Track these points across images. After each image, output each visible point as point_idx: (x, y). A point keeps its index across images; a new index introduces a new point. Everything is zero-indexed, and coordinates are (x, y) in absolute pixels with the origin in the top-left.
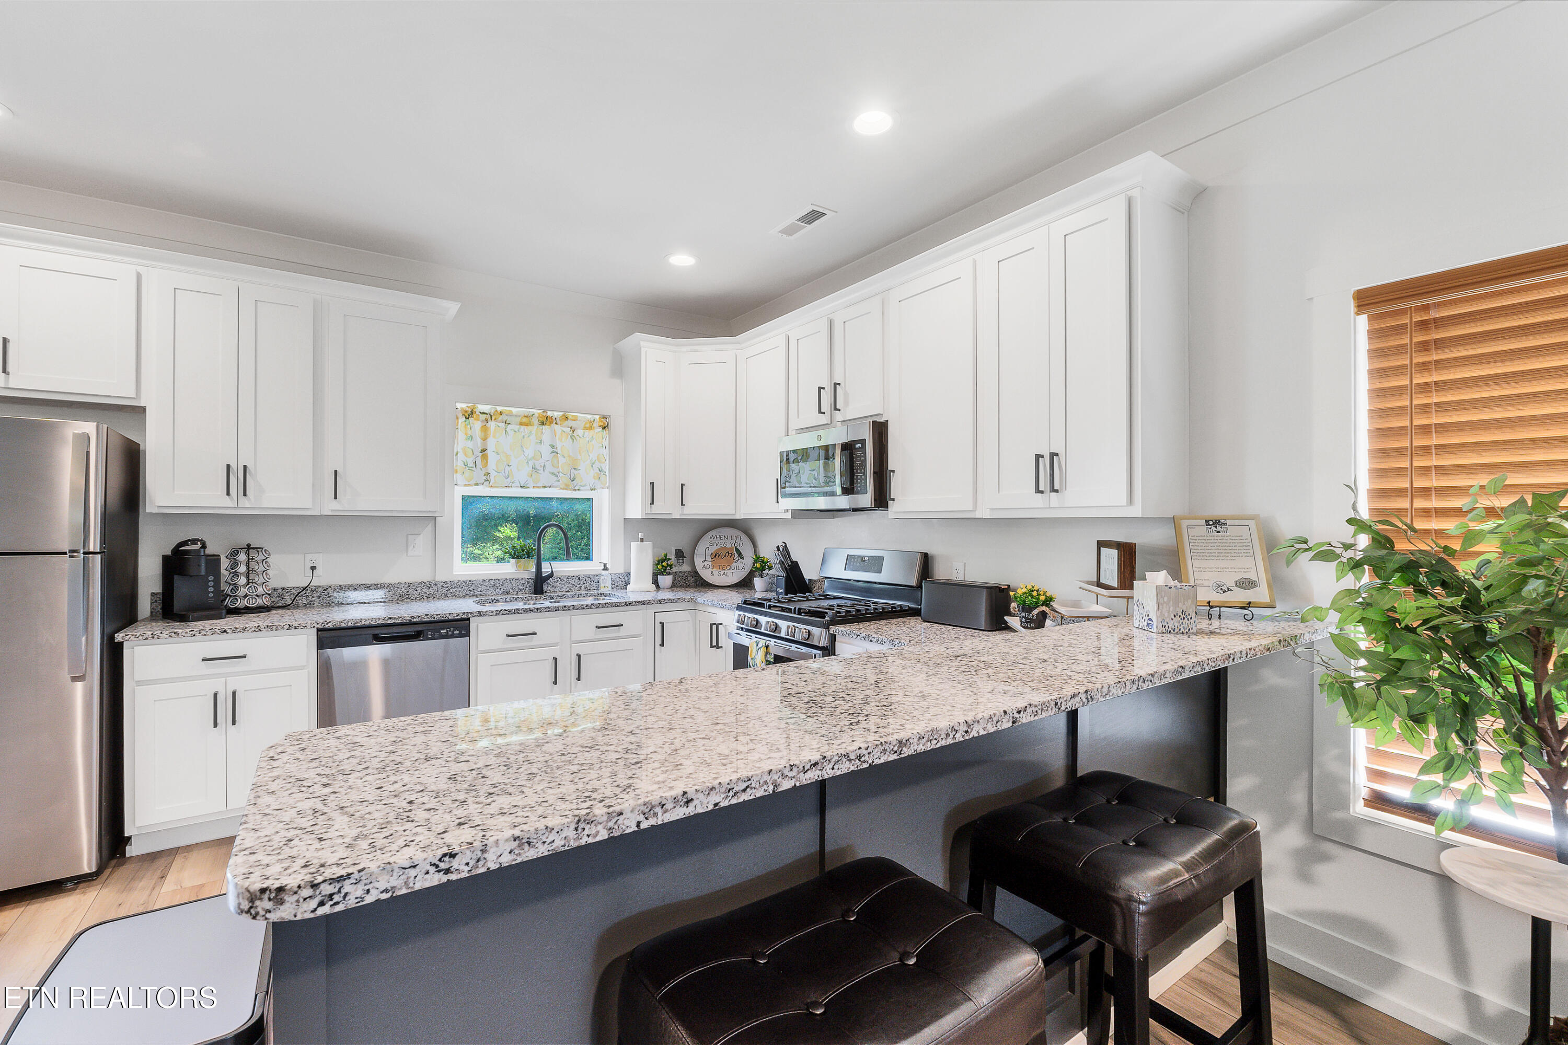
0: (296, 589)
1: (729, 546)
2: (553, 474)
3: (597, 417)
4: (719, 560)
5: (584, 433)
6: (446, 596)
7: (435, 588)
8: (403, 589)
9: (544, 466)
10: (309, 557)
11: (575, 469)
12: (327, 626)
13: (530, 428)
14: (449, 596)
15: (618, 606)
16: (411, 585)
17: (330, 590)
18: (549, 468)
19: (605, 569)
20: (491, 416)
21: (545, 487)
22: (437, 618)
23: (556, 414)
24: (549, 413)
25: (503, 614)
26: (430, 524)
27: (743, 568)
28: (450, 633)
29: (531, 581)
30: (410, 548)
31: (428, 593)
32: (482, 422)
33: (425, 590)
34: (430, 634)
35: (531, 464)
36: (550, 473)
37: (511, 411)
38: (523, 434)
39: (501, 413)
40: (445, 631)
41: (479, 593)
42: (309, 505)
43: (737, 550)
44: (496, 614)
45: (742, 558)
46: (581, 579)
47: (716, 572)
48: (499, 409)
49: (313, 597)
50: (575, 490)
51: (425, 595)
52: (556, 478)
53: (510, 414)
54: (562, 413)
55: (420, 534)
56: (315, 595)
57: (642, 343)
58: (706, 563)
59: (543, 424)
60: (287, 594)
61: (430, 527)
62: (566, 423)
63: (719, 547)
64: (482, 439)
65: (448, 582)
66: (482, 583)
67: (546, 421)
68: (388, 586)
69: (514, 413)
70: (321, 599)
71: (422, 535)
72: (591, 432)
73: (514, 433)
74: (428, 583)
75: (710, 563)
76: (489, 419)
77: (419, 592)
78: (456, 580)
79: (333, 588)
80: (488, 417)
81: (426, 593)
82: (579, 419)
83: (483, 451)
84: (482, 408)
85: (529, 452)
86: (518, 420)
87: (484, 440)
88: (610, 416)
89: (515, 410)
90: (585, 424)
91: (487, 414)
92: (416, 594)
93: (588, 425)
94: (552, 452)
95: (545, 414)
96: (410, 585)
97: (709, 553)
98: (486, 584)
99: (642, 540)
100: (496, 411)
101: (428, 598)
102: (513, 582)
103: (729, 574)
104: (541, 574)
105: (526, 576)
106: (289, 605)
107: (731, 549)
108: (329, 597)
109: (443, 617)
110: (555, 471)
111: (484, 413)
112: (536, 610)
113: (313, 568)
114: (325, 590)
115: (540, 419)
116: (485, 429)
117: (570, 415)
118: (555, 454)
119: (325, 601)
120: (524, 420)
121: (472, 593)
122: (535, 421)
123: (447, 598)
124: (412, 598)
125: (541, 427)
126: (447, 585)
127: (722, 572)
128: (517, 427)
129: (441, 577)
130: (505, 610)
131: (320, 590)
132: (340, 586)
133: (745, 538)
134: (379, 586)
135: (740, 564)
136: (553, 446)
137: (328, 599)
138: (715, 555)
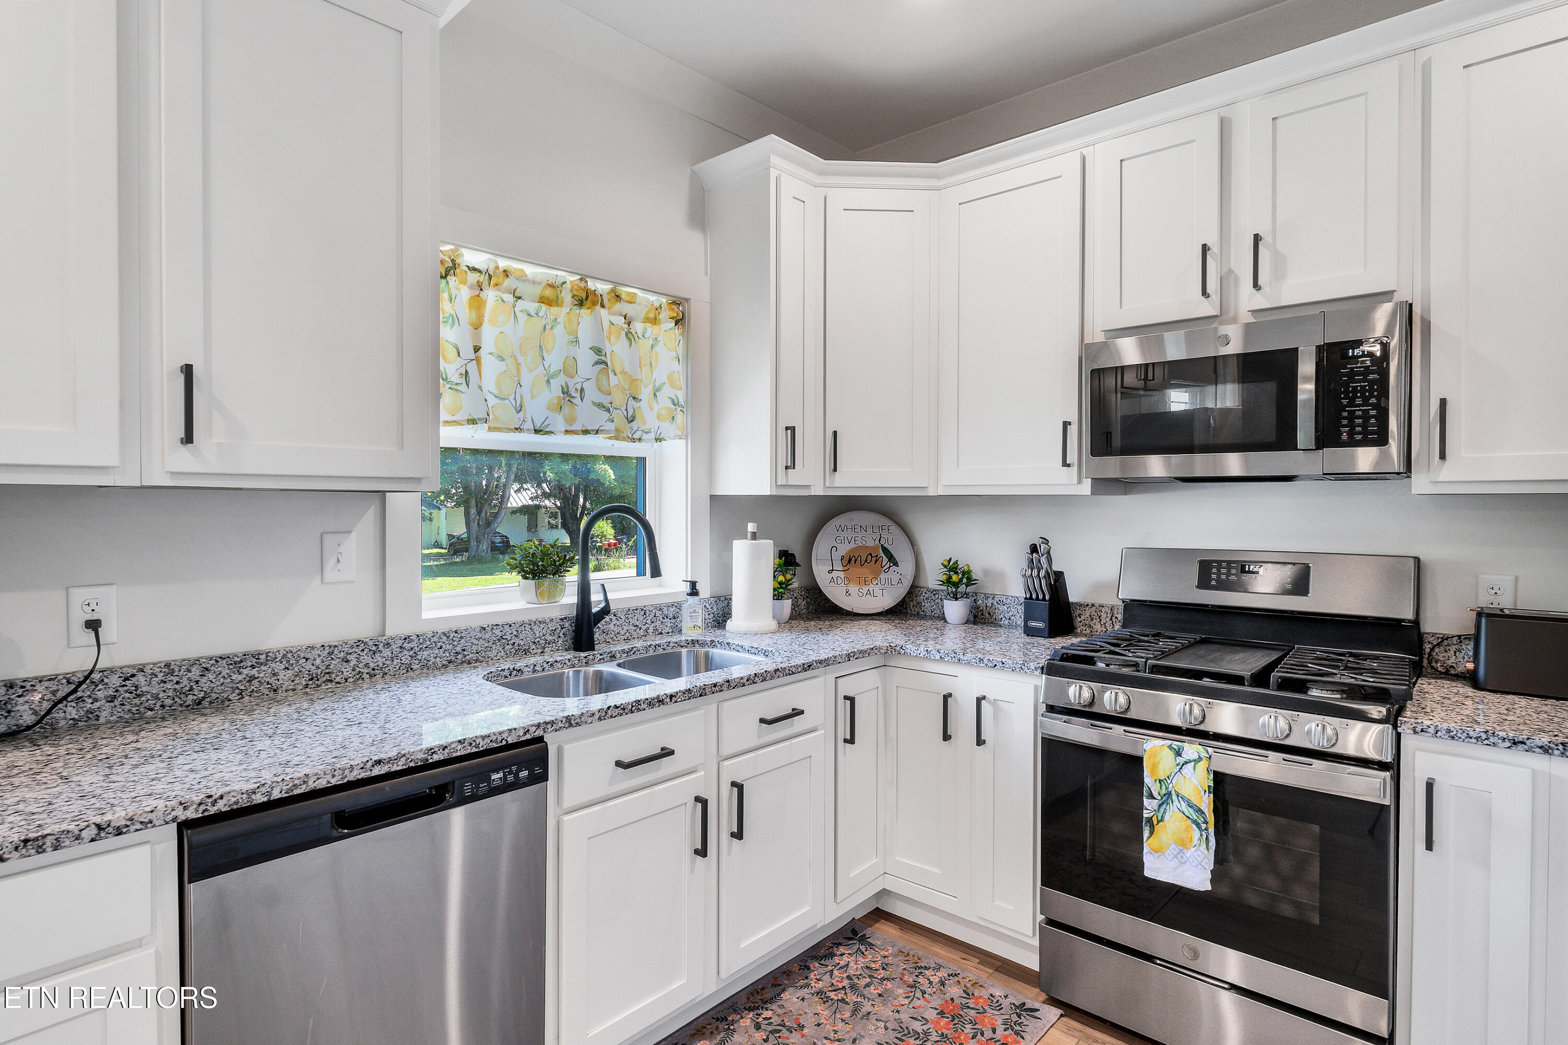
0: (47, 684)
1: (870, 544)
2: (600, 405)
3: (664, 300)
4: (856, 570)
5: (645, 330)
6: (409, 668)
7: (387, 653)
8: (318, 662)
9: (582, 390)
10: (79, 595)
11: (634, 398)
12: (213, 810)
13: (554, 310)
14: (415, 667)
15: (793, 673)
16: (336, 652)
17: (141, 679)
18: (592, 393)
19: (694, 592)
20: (490, 277)
21: (586, 432)
22: (484, 745)
23: (602, 287)
24: (592, 285)
25: (611, 717)
26: (373, 507)
27: (900, 580)
28: (510, 778)
29: (567, 625)
30: (330, 564)
31: (372, 665)
32: (471, 287)
33: (366, 659)
34: (468, 789)
35: (557, 384)
36: (594, 403)
37: (522, 271)
38: (544, 322)
39: (506, 273)
40: (500, 775)
41: (474, 656)
42: (112, 460)
43: (885, 550)
44: (600, 719)
45: (896, 564)
46: (647, 613)
47: (854, 589)
48: (503, 263)
49: (96, 700)
50: (633, 440)
51: (365, 671)
52: (607, 415)
53: (522, 277)
54: (610, 286)
55: (351, 532)
56: (100, 694)
57: (774, 159)
58: (835, 574)
59: (581, 303)
60: (21, 700)
61: (370, 516)
62: (618, 306)
63: (852, 545)
64: (472, 325)
65: (414, 638)
66: (479, 635)
67: (585, 299)
68: (284, 656)
69: (530, 277)
70: (117, 703)
71: (354, 534)
72: (656, 328)
73: (526, 317)
74: (371, 643)
75: (842, 575)
76: (485, 283)
77: (352, 664)
78: (426, 629)
79: (148, 670)
80: (483, 278)
81: (367, 665)
82: (638, 300)
83: (477, 349)
84: (471, 257)
85: (554, 361)
86: (537, 291)
87: (477, 326)
88: (687, 300)
89: (530, 270)
90: (648, 312)
91: (480, 271)
92: (347, 671)
93: (652, 315)
94: (597, 363)
95: (582, 285)
96: (331, 650)
97: (837, 556)
98: (487, 636)
99: (754, 536)
100: (497, 267)
101: (371, 676)
102: (535, 628)
103: (878, 592)
104: (590, 608)
105: (556, 614)
106: (28, 728)
107: (875, 548)
108: (138, 696)
109: (496, 741)
110: (605, 400)
111: (474, 269)
112: (668, 700)
113: (93, 625)
114: (126, 679)
115: (575, 292)
116: (477, 303)
117: (624, 290)
118: (603, 366)
119: (127, 707)
120: (548, 293)
121: (460, 656)
122: (567, 297)
123: (411, 673)
124: (338, 679)
125: (577, 310)
126: (410, 645)
127: (865, 589)
128: (533, 307)
129: (396, 628)
130: (616, 707)
131: (115, 680)
132: (168, 665)
133: (894, 529)
134: (263, 657)
135: (892, 574)
136: (598, 351)
137: (137, 701)
138: (849, 561)
